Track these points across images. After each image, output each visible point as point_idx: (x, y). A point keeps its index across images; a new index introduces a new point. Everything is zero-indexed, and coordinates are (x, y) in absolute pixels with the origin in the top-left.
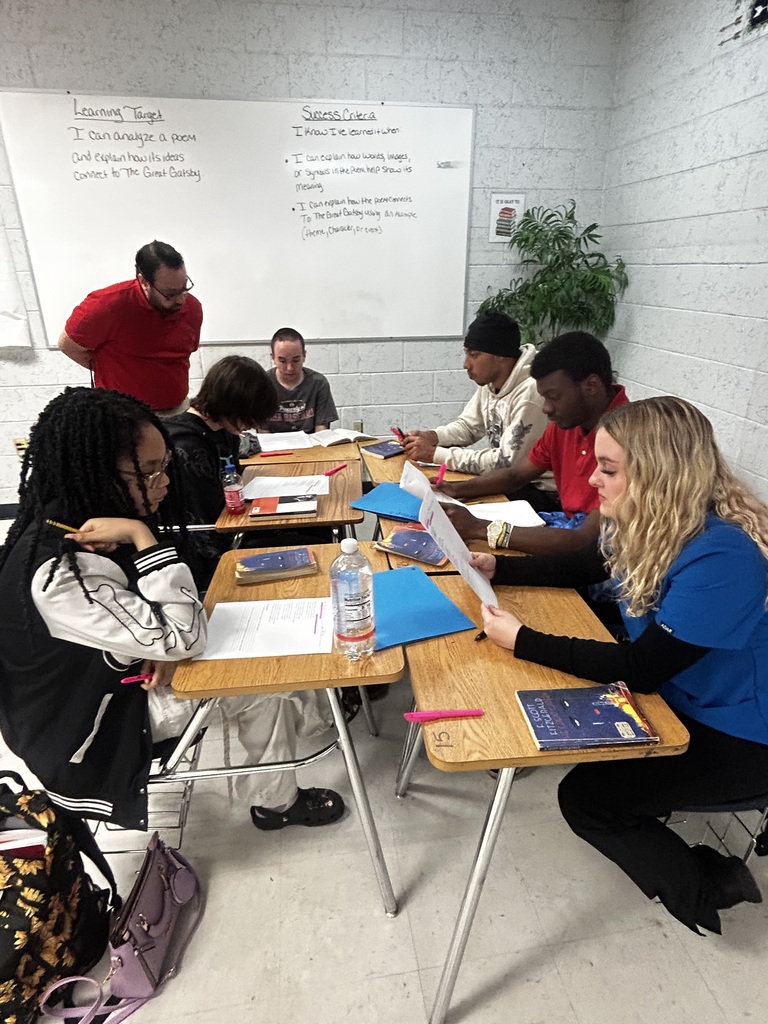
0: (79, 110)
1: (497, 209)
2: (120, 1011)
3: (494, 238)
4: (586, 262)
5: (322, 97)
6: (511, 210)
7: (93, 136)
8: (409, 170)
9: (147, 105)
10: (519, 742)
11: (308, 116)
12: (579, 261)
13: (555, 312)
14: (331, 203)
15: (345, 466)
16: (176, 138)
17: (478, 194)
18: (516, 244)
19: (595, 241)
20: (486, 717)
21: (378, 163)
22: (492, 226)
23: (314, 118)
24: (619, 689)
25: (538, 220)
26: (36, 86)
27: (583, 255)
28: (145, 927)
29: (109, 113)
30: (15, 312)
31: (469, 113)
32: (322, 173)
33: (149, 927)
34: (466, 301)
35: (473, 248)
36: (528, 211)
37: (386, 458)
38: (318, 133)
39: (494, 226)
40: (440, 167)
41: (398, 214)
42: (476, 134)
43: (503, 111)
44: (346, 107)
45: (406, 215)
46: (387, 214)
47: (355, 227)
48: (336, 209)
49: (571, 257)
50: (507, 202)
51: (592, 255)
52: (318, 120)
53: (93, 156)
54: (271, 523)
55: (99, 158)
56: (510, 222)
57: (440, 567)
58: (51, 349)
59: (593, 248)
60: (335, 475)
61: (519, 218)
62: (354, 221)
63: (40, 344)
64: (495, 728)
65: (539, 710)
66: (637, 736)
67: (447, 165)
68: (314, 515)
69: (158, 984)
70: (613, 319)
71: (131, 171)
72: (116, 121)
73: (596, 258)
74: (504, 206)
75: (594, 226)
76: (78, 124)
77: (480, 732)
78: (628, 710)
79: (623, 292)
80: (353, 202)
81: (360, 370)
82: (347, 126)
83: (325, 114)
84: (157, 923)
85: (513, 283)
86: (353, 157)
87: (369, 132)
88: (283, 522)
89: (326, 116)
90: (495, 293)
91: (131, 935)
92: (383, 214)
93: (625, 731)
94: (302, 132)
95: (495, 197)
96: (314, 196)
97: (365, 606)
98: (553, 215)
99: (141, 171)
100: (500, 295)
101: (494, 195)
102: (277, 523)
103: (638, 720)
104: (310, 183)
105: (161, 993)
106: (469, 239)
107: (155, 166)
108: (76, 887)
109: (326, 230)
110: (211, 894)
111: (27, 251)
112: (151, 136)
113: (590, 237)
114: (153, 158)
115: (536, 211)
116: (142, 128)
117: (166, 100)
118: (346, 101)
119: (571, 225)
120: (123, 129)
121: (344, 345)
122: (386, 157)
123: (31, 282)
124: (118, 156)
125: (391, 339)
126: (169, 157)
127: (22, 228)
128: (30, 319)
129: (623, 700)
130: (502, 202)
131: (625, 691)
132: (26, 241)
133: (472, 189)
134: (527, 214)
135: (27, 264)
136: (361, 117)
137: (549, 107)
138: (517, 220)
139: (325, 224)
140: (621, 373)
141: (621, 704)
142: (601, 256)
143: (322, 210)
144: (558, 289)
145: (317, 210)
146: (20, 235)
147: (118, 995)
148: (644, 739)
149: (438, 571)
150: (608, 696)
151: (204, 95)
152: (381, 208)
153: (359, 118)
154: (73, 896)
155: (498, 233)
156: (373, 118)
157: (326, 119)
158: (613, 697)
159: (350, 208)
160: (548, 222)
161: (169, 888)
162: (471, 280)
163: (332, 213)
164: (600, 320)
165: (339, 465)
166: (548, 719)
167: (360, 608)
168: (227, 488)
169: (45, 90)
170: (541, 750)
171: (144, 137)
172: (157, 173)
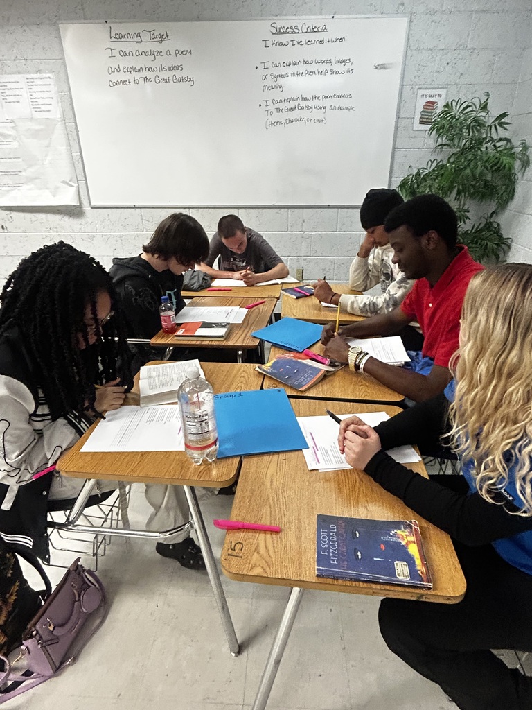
0: (113, 35)
1: (421, 102)
2: (32, 681)
3: (417, 126)
4: (495, 146)
5: (286, 15)
6: (434, 103)
7: (122, 54)
8: (351, 71)
9: (159, 28)
10: (300, 564)
11: (274, 31)
12: (488, 145)
13: (461, 188)
14: (289, 100)
15: (264, 302)
16: (178, 53)
17: (407, 89)
18: (434, 132)
19: (505, 129)
20: (282, 535)
21: (327, 67)
22: (416, 117)
23: (279, 32)
24: (411, 527)
25: (456, 111)
26: (85, 19)
27: (492, 140)
28: (51, 628)
29: (133, 36)
30: (70, 181)
31: (404, 22)
32: (283, 76)
33: (54, 628)
34: (390, 177)
35: (399, 134)
36: (447, 103)
37: (297, 298)
38: (281, 44)
39: (418, 116)
40: (376, 68)
41: (340, 108)
42: (408, 39)
43: (435, 18)
44: (304, 22)
45: (347, 109)
46: (331, 108)
47: (305, 119)
48: (292, 104)
49: (481, 141)
50: (430, 96)
51: (501, 140)
52: (282, 34)
53: (121, 69)
54: (189, 343)
55: (125, 70)
56: (432, 113)
57: (302, 392)
58: (93, 208)
59: (502, 133)
60: (253, 309)
61: (439, 109)
62: (305, 114)
63: (85, 203)
64: (286, 546)
65: (329, 536)
66: (412, 578)
67: (383, 67)
68: (222, 339)
69: (58, 669)
70: (513, 195)
71: (146, 79)
72: (137, 42)
73: (505, 142)
74: (429, 99)
75: (504, 115)
76: (113, 45)
77: (270, 548)
78: (413, 550)
79: (524, 172)
80: (306, 99)
81: (304, 230)
82: (304, 38)
83: (288, 28)
84: (62, 625)
85: (430, 163)
86: (307, 63)
87: (321, 42)
88: (198, 343)
89: (288, 30)
90: (415, 171)
91: (37, 633)
92: (328, 108)
93: (402, 571)
94: (269, 44)
95: (421, 92)
96: (276, 94)
97: (204, 423)
98: (470, 106)
99: (153, 79)
100: (418, 174)
101: (420, 91)
102: (194, 342)
103: (418, 562)
104: (274, 84)
105: (60, 675)
106: (397, 128)
107: (162, 75)
108: (15, 588)
109: (284, 121)
110: (114, 607)
111: (78, 139)
112: (161, 52)
113: (500, 124)
114: (162, 68)
115: (454, 104)
116: (155, 46)
117: (171, 24)
118: (304, 17)
119: (484, 114)
120: (142, 47)
121: (293, 210)
122: (333, 61)
123: (80, 160)
124: (138, 68)
125: (329, 207)
126: (173, 68)
127: (75, 123)
128: (80, 187)
129: (412, 538)
130: (426, 96)
131: (416, 530)
132: (77, 131)
133: (402, 85)
134: (447, 106)
135: (78, 148)
136: (315, 30)
137: (476, 12)
138: (438, 111)
139: (283, 117)
140: (515, 240)
141: (409, 542)
142: (508, 141)
143: (281, 106)
144: (465, 168)
145: (277, 106)
146: (74, 127)
147: (31, 670)
148: (418, 583)
149: (299, 394)
150: (399, 532)
151: (198, 19)
152: (327, 103)
153: (314, 30)
154: (11, 595)
155: (421, 122)
156: (325, 30)
157: (288, 33)
158: (403, 534)
159: (303, 103)
160: (464, 112)
161: (79, 600)
162: (395, 162)
163: (288, 107)
164: (502, 194)
165: (260, 301)
166: (334, 546)
167: (198, 425)
168: (162, 314)
169: (91, 21)
170: (317, 576)
171: (156, 53)
172: (164, 80)
